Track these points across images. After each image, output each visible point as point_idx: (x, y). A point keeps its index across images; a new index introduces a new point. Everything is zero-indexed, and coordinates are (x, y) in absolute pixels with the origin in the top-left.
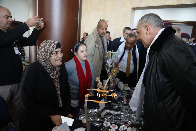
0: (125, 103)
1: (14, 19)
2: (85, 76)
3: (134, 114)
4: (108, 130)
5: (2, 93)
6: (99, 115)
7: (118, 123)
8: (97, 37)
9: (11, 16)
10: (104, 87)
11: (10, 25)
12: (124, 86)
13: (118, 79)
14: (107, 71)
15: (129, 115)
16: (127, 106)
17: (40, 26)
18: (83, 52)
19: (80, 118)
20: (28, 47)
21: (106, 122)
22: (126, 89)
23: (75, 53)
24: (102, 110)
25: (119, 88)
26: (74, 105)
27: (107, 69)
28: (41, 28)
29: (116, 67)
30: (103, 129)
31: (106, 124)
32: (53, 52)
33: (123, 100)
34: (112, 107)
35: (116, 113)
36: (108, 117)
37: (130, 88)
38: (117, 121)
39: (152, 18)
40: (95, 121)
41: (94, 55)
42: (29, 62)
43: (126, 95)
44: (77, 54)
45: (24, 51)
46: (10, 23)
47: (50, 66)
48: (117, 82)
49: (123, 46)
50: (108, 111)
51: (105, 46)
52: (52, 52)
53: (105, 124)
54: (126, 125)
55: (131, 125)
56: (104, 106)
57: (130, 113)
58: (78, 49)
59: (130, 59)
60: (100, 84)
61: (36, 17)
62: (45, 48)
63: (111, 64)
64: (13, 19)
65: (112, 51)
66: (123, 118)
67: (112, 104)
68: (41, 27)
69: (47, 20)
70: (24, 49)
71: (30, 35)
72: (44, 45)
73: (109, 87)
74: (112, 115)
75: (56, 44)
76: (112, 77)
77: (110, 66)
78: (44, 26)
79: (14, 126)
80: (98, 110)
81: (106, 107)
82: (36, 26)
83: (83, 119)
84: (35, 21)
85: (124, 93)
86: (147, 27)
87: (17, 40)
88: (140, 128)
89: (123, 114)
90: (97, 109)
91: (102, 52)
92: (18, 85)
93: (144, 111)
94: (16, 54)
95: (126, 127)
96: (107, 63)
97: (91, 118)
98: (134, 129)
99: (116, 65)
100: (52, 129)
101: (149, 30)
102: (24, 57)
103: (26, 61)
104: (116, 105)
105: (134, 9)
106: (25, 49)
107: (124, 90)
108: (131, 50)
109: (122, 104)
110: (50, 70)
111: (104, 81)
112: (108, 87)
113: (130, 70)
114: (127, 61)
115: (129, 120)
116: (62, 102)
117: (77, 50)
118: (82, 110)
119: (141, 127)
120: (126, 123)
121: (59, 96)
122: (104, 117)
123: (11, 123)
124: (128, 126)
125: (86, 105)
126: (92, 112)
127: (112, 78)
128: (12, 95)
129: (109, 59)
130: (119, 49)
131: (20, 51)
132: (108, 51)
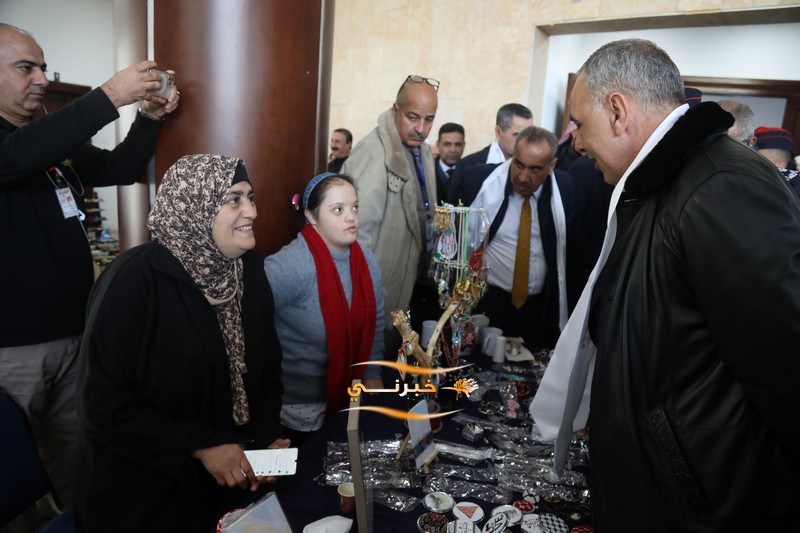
0: (512, 415)
1: (55, 74)
2: (350, 306)
3: (549, 461)
4: (442, 526)
5: (12, 379)
6: (409, 463)
7: (486, 497)
8: (395, 148)
9: (41, 62)
10: (425, 350)
11: (38, 100)
12: (508, 347)
13: (481, 319)
14: (436, 285)
15: (529, 464)
16: (520, 426)
17: (163, 101)
18: (340, 209)
19: (328, 478)
20: (113, 189)
21: (436, 495)
22: (515, 357)
23: (309, 215)
24: (420, 443)
25: (488, 352)
26: (304, 423)
27: (439, 277)
28: (168, 111)
29: (475, 270)
30: (425, 523)
31: (437, 501)
32: (223, 193)
33: (502, 404)
34: (461, 430)
35: (475, 455)
36: (444, 471)
37: (532, 353)
38: (481, 487)
39: (633, 65)
40: (391, 489)
41: (381, 223)
42: (118, 249)
43: (517, 382)
44: (317, 217)
45: (96, 205)
46: (38, 90)
47: (207, 253)
48: (477, 330)
49: (500, 183)
50: (444, 448)
51: (427, 183)
52: (219, 196)
53: (431, 500)
54: (517, 506)
55: (536, 504)
56: (428, 429)
57: (533, 456)
58: (323, 199)
59: (530, 236)
60: (410, 336)
61: (144, 65)
62: (191, 180)
63: (452, 256)
64: (50, 77)
65: (456, 205)
66: (506, 478)
67: (459, 419)
68: (168, 107)
69: (190, 76)
70: (96, 198)
71: (122, 140)
72: (184, 170)
73: (446, 349)
74: (461, 464)
75: (231, 165)
76: (459, 311)
77: (449, 264)
78: (179, 101)
79: (60, 512)
80: (404, 443)
81: (435, 432)
82: (146, 103)
83: (342, 479)
84: (142, 79)
85: (505, 376)
86: (613, 101)
87: (67, 162)
88: (575, 516)
89: (505, 461)
90: (399, 439)
91: (415, 209)
92: (76, 343)
93: (589, 447)
94: (67, 216)
95: (519, 512)
96: (439, 252)
97: (376, 478)
98: (550, 522)
99: (476, 258)
100: (217, 522)
101: (622, 114)
102: (99, 229)
103: (106, 245)
104: (474, 424)
105: (546, 31)
106: (100, 196)
107: (507, 362)
108: (532, 198)
109: (498, 419)
110: (207, 271)
111: (428, 324)
112: (442, 350)
113: (527, 278)
114: (515, 243)
115: (529, 483)
116: (246, 405)
117: (315, 201)
118: (337, 445)
119: (580, 513)
120: (516, 497)
121: (239, 379)
122: (427, 471)
123: (49, 497)
124: (526, 509)
125: (353, 424)
126: (379, 453)
127: (460, 316)
128: (52, 385)
129: (447, 237)
130: (483, 194)
131: (81, 205)
132: (440, 204)
